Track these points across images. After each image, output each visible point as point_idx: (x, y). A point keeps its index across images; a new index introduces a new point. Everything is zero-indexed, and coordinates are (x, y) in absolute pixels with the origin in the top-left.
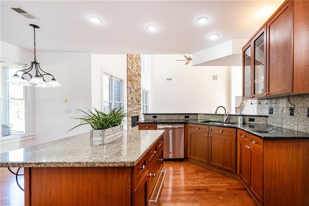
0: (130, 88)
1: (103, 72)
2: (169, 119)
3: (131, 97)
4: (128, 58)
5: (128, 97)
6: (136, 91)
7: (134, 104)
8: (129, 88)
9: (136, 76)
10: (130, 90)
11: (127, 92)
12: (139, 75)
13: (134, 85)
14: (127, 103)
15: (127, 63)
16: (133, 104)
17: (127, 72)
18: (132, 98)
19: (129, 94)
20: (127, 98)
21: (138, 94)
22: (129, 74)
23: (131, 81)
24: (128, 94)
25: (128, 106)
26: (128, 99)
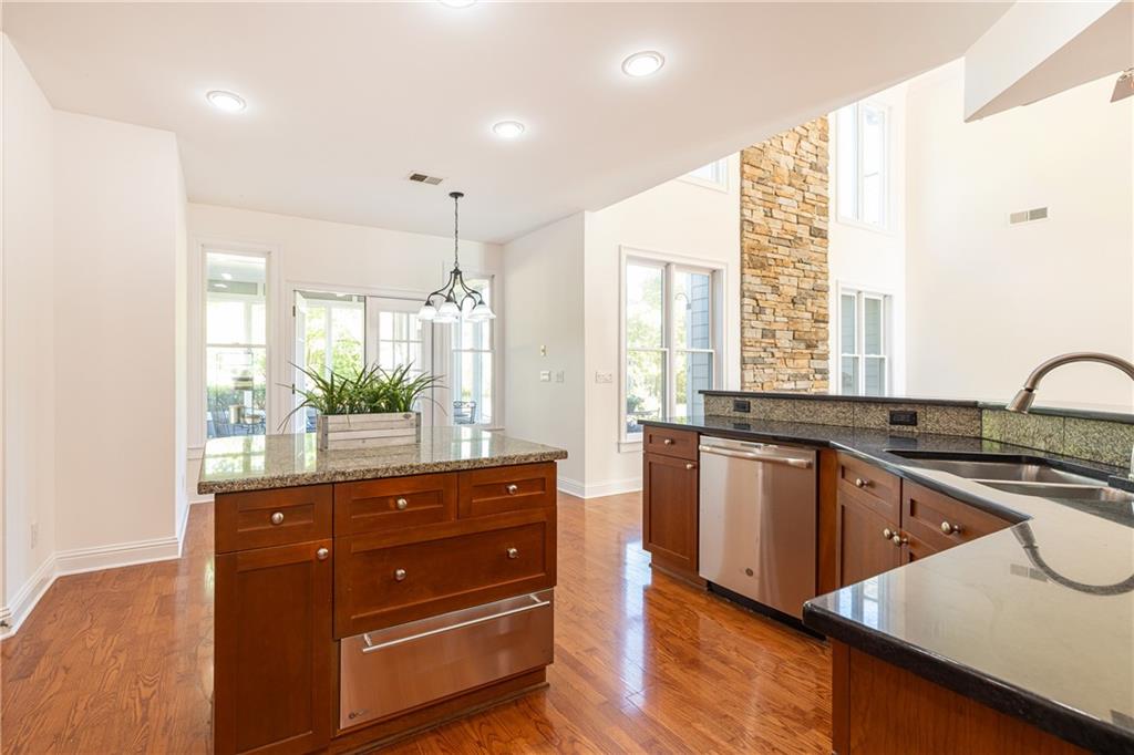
0: (758, 296)
1: (624, 258)
2: (803, 418)
3: (764, 329)
4: (748, 184)
5: (742, 328)
6: (794, 303)
7: (777, 355)
8: (747, 294)
9: (795, 241)
10: (754, 303)
11: (742, 312)
12: (819, 234)
13: (782, 279)
14: (742, 350)
15: (742, 201)
16: (773, 354)
17: (742, 237)
18: (768, 333)
19: (753, 317)
20: (742, 333)
21: (809, 315)
22: (748, 242)
23: (763, 267)
24: (742, 318)
25: (743, 362)
26: (742, 336)
